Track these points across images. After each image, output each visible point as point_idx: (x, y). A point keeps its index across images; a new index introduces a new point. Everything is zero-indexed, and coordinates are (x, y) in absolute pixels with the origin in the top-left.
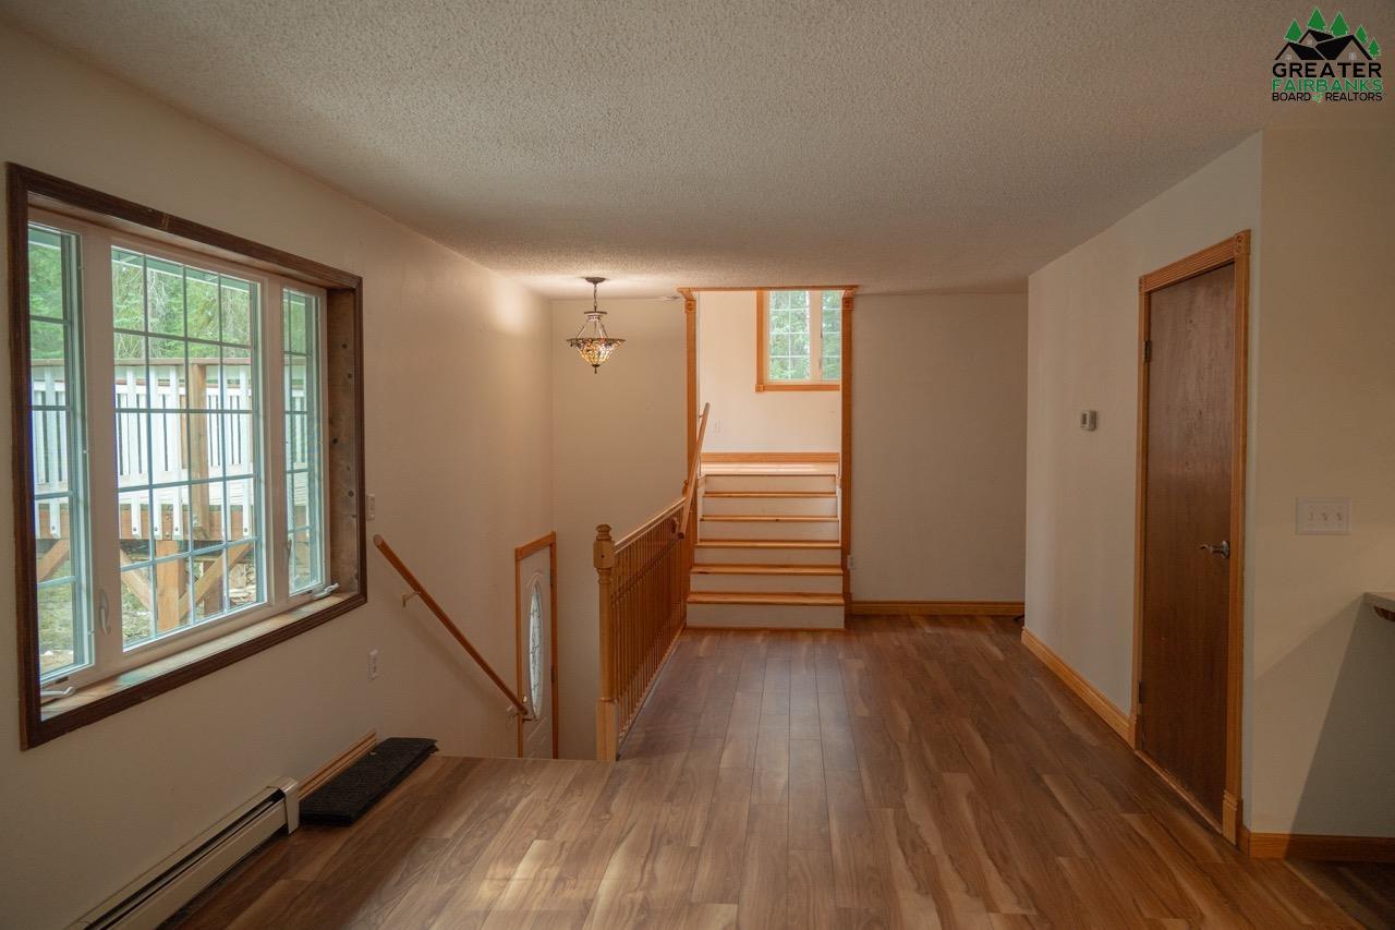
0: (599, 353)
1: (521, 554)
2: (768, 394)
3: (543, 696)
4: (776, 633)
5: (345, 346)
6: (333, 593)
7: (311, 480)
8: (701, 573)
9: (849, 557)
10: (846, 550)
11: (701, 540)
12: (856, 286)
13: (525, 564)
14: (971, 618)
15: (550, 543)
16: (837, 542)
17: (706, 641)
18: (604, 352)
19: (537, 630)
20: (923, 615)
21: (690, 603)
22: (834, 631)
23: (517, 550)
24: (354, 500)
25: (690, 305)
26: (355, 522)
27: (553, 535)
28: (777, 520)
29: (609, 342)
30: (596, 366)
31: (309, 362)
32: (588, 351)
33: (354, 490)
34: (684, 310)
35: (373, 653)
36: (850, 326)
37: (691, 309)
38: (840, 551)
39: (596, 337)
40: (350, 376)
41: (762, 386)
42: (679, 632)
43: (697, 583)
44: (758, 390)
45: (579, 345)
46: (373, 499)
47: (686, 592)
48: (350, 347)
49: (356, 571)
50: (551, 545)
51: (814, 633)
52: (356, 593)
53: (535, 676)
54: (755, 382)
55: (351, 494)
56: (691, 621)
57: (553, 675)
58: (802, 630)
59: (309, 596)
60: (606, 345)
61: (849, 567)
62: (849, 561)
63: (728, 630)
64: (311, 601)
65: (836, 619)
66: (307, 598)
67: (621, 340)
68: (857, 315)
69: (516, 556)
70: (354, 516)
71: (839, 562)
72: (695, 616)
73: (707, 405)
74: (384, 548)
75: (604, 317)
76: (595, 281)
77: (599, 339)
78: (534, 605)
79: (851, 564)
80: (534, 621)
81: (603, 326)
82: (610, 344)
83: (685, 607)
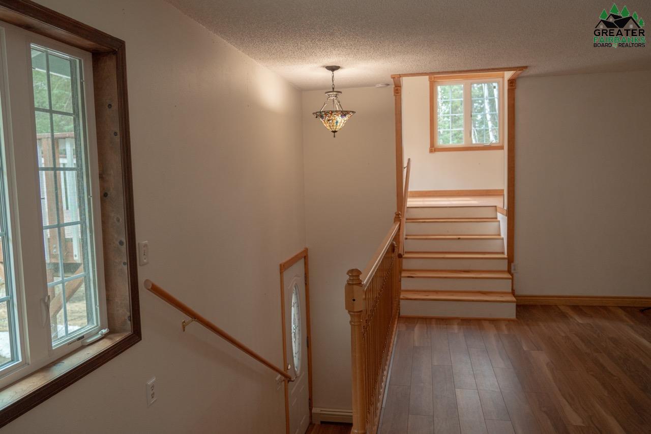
0: (337, 122)
1: (283, 268)
2: (438, 154)
3: (301, 360)
4: (466, 322)
5: (110, 106)
6: (104, 337)
7: (83, 232)
8: (409, 277)
9: (512, 264)
10: (510, 259)
11: (406, 253)
12: (526, 67)
13: (287, 274)
14: (605, 308)
15: (304, 256)
16: (503, 253)
17: (417, 329)
18: (341, 121)
19: (296, 316)
20: (568, 306)
21: (402, 299)
22: (509, 320)
23: (281, 265)
24: (124, 249)
25: (397, 90)
26: (125, 269)
27: (306, 250)
28: (459, 239)
29: (344, 114)
30: (335, 132)
31: (76, 121)
32: (329, 120)
33: (124, 240)
34: (393, 93)
35: (150, 383)
36: (514, 99)
37: (398, 93)
38: (506, 261)
39: (334, 110)
40: (116, 134)
41: (433, 149)
42: (396, 320)
43: (405, 284)
44: (431, 151)
45: (322, 117)
46: (146, 245)
47: (399, 291)
48: (115, 106)
49: (128, 314)
50: (305, 257)
51: (494, 321)
52: (128, 333)
53: (296, 346)
54: (428, 146)
55: (121, 243)
56: (403, 312)
57: (308, 343)
58: (485, 320)
59: (81, 343)
60: (341, 116)
61: (512, 271)
62: (512, 268)
63: (431, 319)
64: (83, 347)
65: (510, 312)
66: (79, 344)
67: (353, 112)
68: (519, 93)
69: (281, 269)
70: (124, 264)
71: (506, 268)
72: (406, 309)
73: (409, 159)
74: (155, 290)
75: (340, 96)
76: (333, 68)
77: (337, 111)
78: (294, 300)
79: (515, 269)
80: (294, 311)
81: (339, 102)
82: (345, 115)
83: (399, 302)
